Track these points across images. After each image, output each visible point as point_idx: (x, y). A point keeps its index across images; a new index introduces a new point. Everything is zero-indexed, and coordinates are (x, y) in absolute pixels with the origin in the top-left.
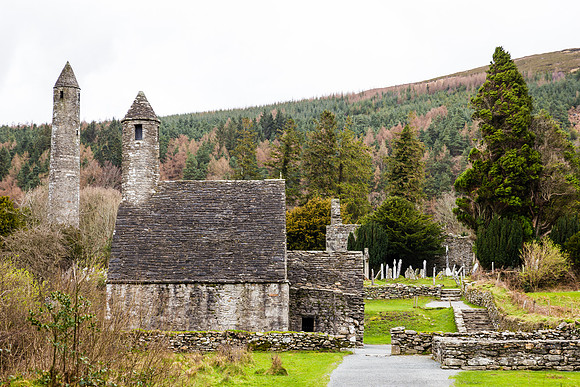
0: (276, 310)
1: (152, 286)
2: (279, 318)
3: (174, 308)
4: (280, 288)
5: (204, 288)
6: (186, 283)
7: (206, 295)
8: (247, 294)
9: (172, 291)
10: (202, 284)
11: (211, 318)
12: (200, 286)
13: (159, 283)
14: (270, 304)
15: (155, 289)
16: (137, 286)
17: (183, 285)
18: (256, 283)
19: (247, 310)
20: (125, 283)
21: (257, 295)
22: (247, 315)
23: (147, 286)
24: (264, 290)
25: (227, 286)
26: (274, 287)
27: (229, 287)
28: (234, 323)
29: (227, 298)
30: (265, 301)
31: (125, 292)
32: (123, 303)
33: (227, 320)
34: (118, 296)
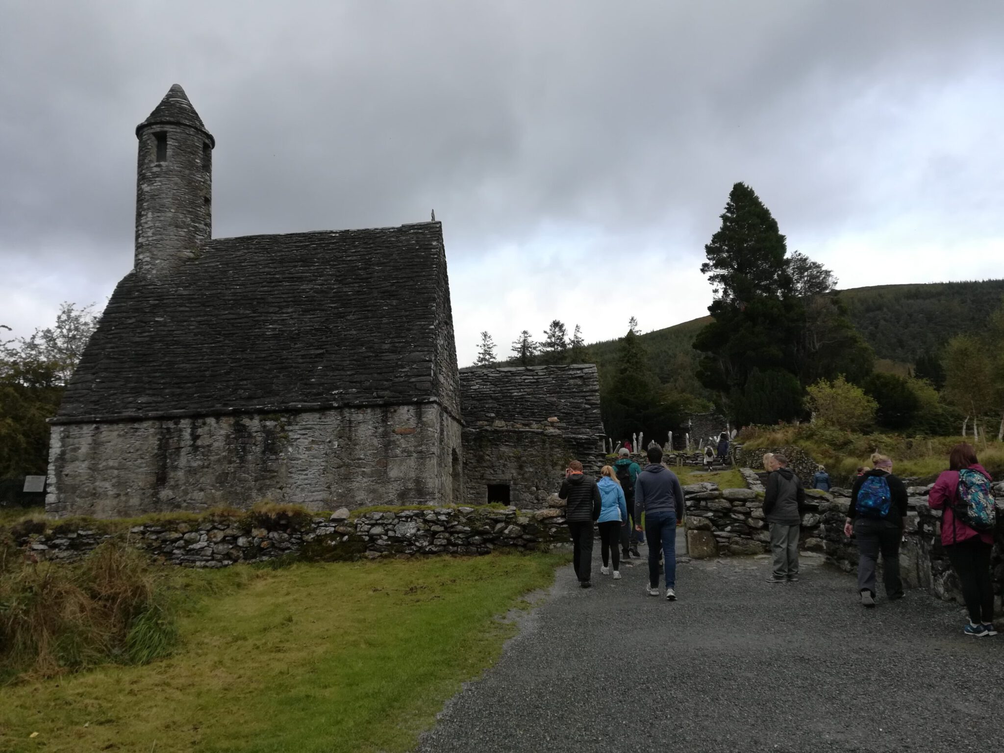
0: (412, 462)
1: (145, 425)
2: (418, 481)
3: (191, 471)
4: (419, 415)
5: (254, 424)
6: (218, 415)
7: (259, 437)
8: (346, 432)
9: (187, 434)
10: (250, 414)
11: (269, 487)
12: (246, 421)
13: (160, 419)
14: (398, 451)
15: (152, 431)
16: (115, 427)
17: (211, 421)
18: (366, 407)
19: (348, 466)
20: (89, 422)
21: (370, 433)
22: (347, 478)
23: (136, 426)
24: (384, 420)
25: (305, 416)
26: (405, 413)
27: (309, 419)
28: (320, 498)
29: (305, 442)
30: (388, 445)
31: (89, 440)
32: (85, 465)
33: (303, 490)
34: (76, 449)
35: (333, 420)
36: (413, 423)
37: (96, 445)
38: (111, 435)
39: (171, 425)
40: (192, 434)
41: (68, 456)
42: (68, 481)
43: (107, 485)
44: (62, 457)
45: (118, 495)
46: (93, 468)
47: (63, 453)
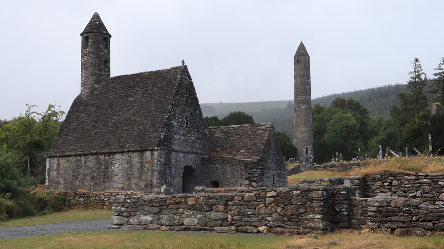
0: (149, 173)
1: (72, 158)
4: (152, 155)
5: (102, 158)
7: (104, 163)
8: (129, 161)
9: (83, 161)
11: (106, 182)
13: (75, 156)
14: (145, 169)
15: (74, 160)
16: (64, 159)
17: (90, 156)
18: (136, 151)
19: (130, 174)
20: (57, 157)
21: (136, 162)
22: (130, 179)
23: (69, 158)
24: (141, 157)
25: (117, 155)
26: (148, 154)
27: (118, 156)
28: (121, 186)
29: (117, 165)
30: (142, 166)
31: (57, 163)
32: (55, 172)
33: (116, 183)
34: (53, 167)
35: (126, 156)
36: (150, 158)
37: (59, 164)
38: (63, 161)
39: (79, 158)
40: (85, 161)
41: (51, 169)
42: (51, 178)
43: (61, 179)
44: (49, 170)
45: (65, 183)
46: (58, 173)
47: (50, 168)
